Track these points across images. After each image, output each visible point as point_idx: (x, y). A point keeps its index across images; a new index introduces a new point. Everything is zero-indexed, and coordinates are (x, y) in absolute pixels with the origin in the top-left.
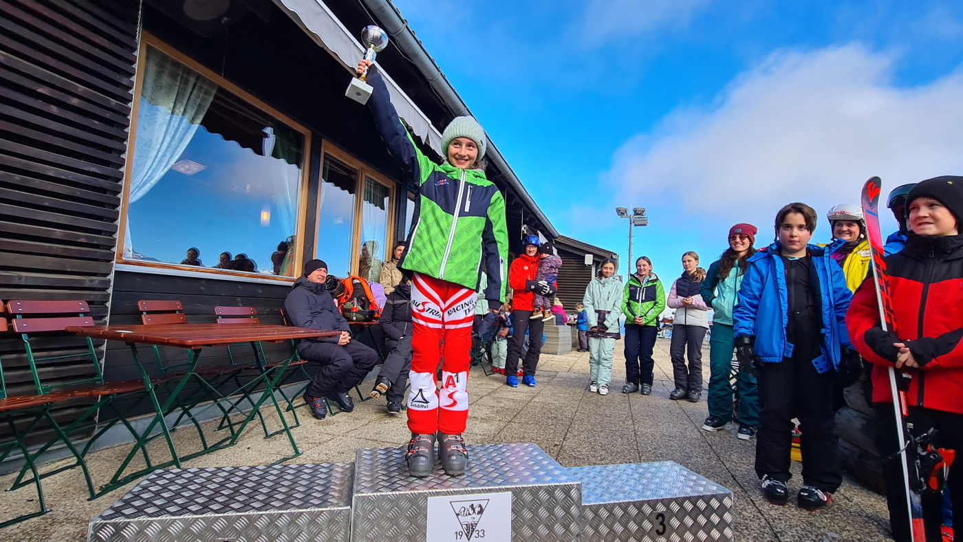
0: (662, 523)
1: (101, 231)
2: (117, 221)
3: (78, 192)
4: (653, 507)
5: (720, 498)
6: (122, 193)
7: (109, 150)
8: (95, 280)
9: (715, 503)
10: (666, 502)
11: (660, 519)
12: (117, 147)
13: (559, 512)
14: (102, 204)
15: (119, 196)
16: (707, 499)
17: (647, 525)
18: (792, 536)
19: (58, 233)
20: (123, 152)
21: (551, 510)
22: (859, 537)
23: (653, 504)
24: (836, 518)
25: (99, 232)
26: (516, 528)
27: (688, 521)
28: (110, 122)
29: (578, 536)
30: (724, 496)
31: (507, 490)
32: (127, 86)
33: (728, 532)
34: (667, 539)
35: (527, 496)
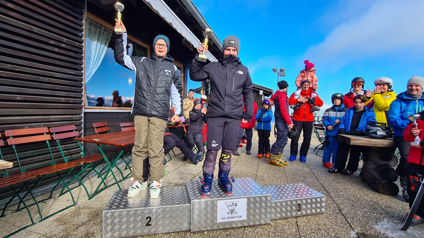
0: (299, 207)
1: (77, 97)
2: (83, 93)
3: (68, 82)
4: (297, 202)
5: (321, 198)
6: (83, 81)
7: (76, 64)
8: (77, 117)
9: (319, 200)
10: (301, 200)
11: (299, 206)
12: (80, 63)
13: (263, 205)
14: (76, 86)
15: (82, 82)
16: (316, 199)
17: (294, 208)
18: (346, 210)
19: (63, 99)
20: (82, 64)
21: (260, 204)
22: (371, 210)
23: (296, 201)
24: (362, 203)
26: (248, 210)
27: (309, 206)
28: (76, 52)
29: (270, 212)
30: (322, 197)
31: (245, 197)
32: (81, 36)
33: (323, 210)
34: (301, 212)
35: (252, 200)
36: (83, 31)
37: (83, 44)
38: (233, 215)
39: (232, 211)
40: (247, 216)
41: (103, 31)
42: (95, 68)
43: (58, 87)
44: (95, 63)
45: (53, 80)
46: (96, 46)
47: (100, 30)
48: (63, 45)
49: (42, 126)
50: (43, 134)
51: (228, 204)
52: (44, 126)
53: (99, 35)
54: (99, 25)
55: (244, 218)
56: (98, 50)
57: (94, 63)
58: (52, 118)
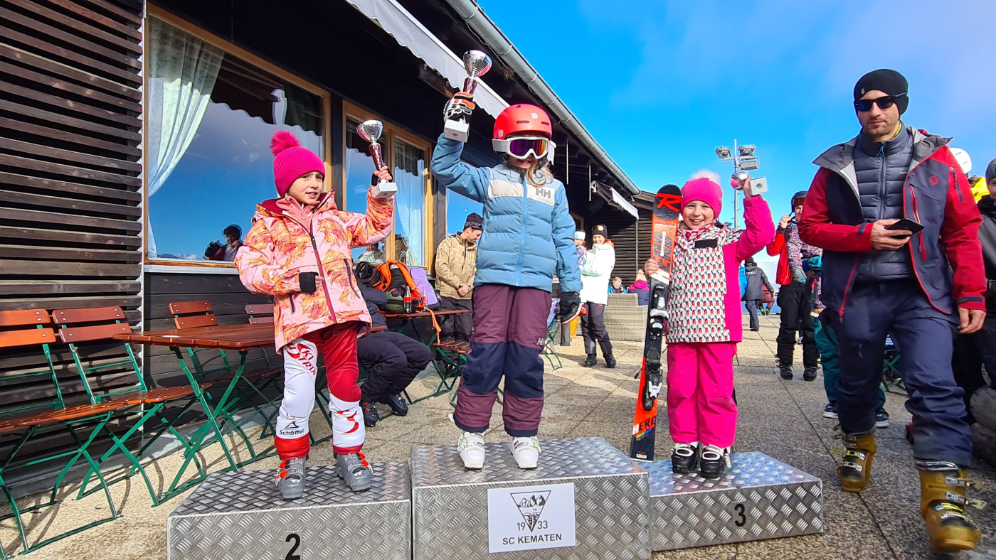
0: (741, 514)
1: (126, 231)
2: (140, 219)
4: (732, 498)
5: (807, 487)
6: (142, 188)
7: (124, 141)
8: (127, 285)
9: (801, 492)
10: (747, 493)
11: (740, 509)
12: (132, 138)
13: (625, 502)
14: (124, 202)
15: (139, 191)
16: (792, 488)
17: (725, 516)
19: (88, 237)
20: (139, 142)
21: (616, 501)
23: (731, 495)
25: (123, 232)
26: (580, 519)
27: (772, 511)
28: (122, 111)
29: (646, 526)
30: (812, 484)
31: (569, 481)
32: (136, 69)
33: (817, 522)
34: (748, 529)
35: (590, 488)
36: (141, 54)
37: (141, 89)
38: (537, 532)
39: (533, 521)
40: (577, 537)
41: (196, 57)
42: (176, 154)
43: (75, 203)
44: (177, 139)
45: (62, 185)
46: (177, 96)
47: (187, 54)
48: (89, 93)
49: (32, 305)
50: (34, 326)
51: (519, 500)
52: (39, 306)
53: (187, 67)
54: (184, 40)
55: (570, 540)
56: (183, 106)
57: (172, 141)
58: (59, 286)
